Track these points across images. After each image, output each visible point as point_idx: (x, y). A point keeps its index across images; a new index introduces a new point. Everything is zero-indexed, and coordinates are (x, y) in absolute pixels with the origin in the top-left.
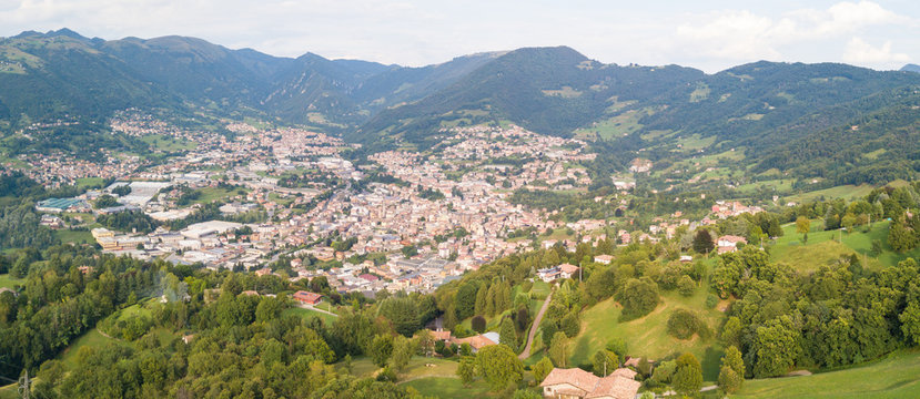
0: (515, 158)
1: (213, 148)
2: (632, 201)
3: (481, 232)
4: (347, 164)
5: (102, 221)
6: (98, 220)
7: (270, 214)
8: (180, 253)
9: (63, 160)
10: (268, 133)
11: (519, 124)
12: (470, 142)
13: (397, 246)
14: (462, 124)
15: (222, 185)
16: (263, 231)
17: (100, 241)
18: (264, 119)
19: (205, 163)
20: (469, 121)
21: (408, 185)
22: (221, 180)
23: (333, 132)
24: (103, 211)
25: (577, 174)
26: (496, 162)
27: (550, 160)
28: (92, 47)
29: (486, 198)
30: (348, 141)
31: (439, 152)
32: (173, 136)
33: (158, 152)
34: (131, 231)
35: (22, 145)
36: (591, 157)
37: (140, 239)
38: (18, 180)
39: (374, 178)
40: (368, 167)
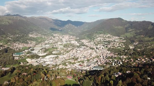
0: (109, 41)
1: (51, 39)
4: (76, 42)
6: (27, 57)
7: (62, 53)
8: (45, 62)
9: (19, 43)
10: (61, 36)
11: (110, 34)
12: (100, 38)
13: (86, 59)
16: (60, 57)
17: (28, 61)
18: (60, 33)
19: (49, 43)
20: (99, 34)
21: (88, 46)
22: (52, 46)
24: (28, 55)
25: (122, 45)
26: (105, 42)
27: (116, 42)
29: (103, 50)
30: (76, 37)
32: (42, 37)
33: (39, 41)
34: (34, 58)
35: (9, 41)
36: (125, 41)
37: (37, 60)
40: (80, 43)
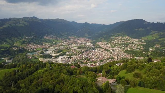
0: (126, 43)
1: (66, 42)
2: (152, 53)
3: (117, 58)
4: (92, 44)
5: (41, 57)
6: (40, 56)
7: (75, 54)
8: (57, 62)
9: (33, 45)
10: (77, 39)
11: (129, 36)
12: (118, 40)
13: (99, 60)
14: (116, 36)
15: (66, 49)
16: (73, 57)
17: (41, 61)
18: (76, 36)
19: (64, 45)
20: (118, 36)
21: (103, 48)
23: (90, 38)
24: (41, 55)
25: (140, 47)
26: (122, 44)
27: (134, 44)
28: (40, 21)
29: (119, 51)
30: (93, 40)
31: (110, 42)
32: (57, 39)
33: (54, 43)
34: (47, 58)
35: (24, 42)
36: (145, 43)
37: (49, 60)
38: (23, 49)
39: (97, 47)
40: (96, 45)
